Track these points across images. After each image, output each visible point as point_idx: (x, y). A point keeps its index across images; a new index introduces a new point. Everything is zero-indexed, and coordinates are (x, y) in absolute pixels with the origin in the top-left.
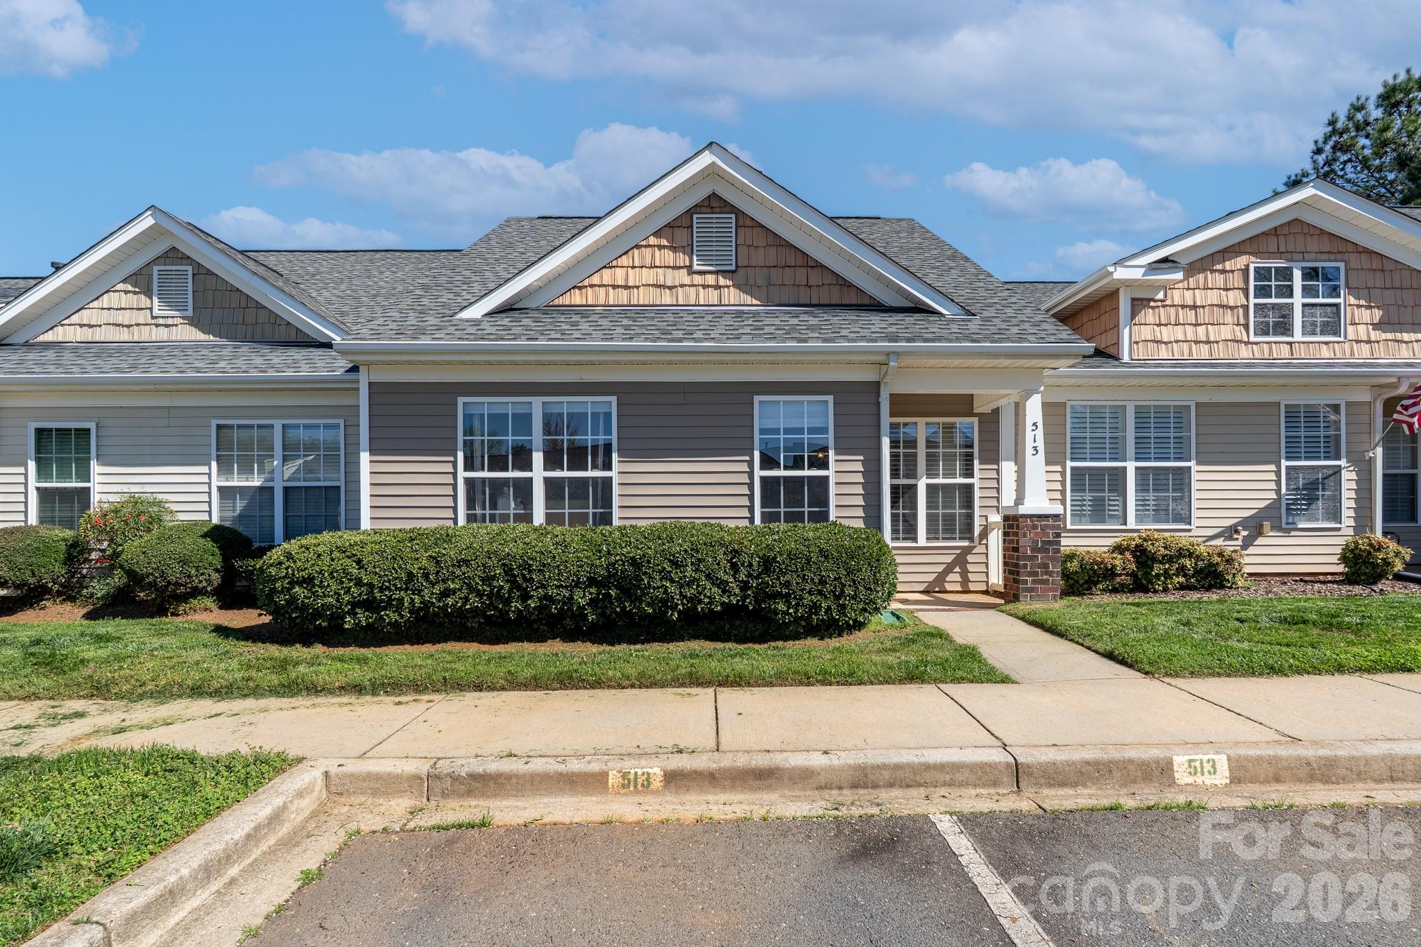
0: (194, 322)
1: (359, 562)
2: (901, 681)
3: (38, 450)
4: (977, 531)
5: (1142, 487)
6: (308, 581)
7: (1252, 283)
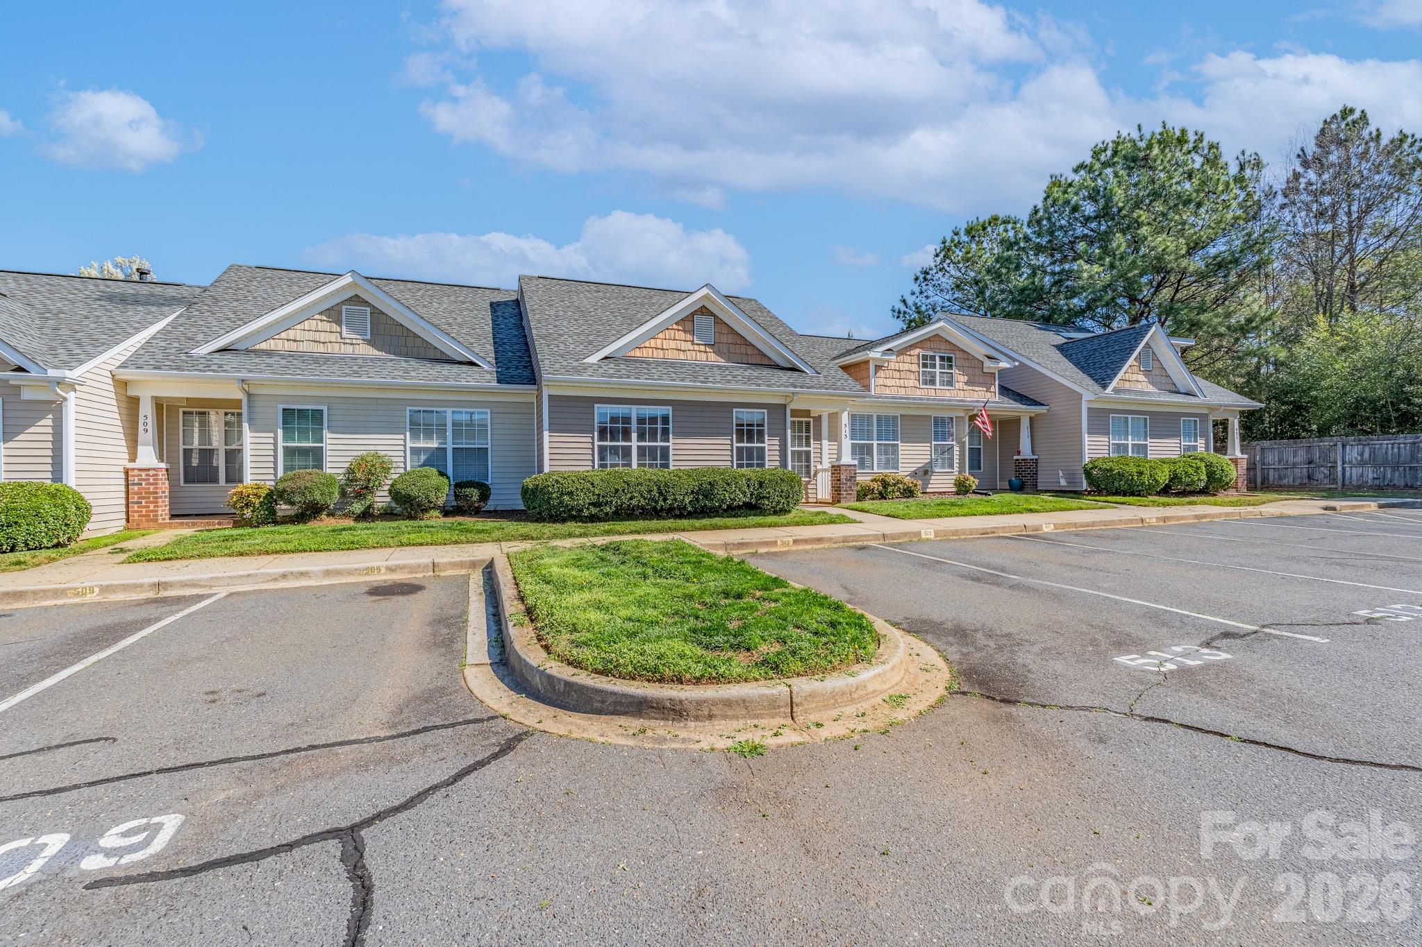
0: (370, 343)
1: (592, 484)
2: (829, 523)
3: (285, 422)
4: (812, 473)
5: (879, 453)
6: (571, 494)
7: (921, 361)
